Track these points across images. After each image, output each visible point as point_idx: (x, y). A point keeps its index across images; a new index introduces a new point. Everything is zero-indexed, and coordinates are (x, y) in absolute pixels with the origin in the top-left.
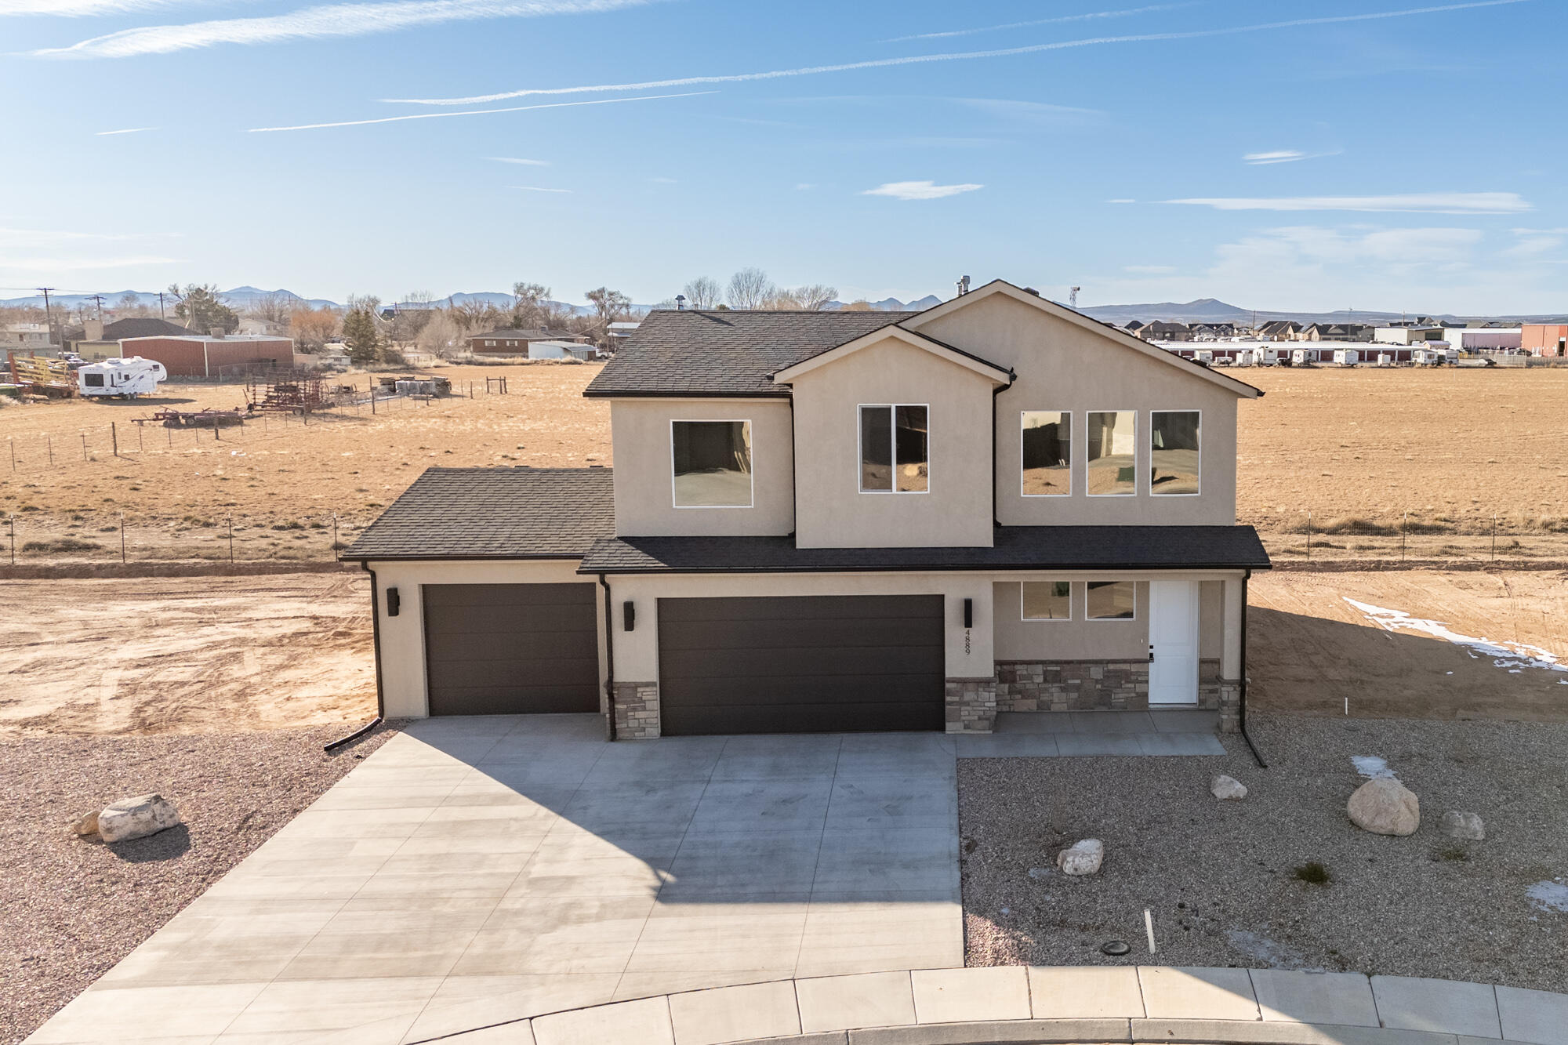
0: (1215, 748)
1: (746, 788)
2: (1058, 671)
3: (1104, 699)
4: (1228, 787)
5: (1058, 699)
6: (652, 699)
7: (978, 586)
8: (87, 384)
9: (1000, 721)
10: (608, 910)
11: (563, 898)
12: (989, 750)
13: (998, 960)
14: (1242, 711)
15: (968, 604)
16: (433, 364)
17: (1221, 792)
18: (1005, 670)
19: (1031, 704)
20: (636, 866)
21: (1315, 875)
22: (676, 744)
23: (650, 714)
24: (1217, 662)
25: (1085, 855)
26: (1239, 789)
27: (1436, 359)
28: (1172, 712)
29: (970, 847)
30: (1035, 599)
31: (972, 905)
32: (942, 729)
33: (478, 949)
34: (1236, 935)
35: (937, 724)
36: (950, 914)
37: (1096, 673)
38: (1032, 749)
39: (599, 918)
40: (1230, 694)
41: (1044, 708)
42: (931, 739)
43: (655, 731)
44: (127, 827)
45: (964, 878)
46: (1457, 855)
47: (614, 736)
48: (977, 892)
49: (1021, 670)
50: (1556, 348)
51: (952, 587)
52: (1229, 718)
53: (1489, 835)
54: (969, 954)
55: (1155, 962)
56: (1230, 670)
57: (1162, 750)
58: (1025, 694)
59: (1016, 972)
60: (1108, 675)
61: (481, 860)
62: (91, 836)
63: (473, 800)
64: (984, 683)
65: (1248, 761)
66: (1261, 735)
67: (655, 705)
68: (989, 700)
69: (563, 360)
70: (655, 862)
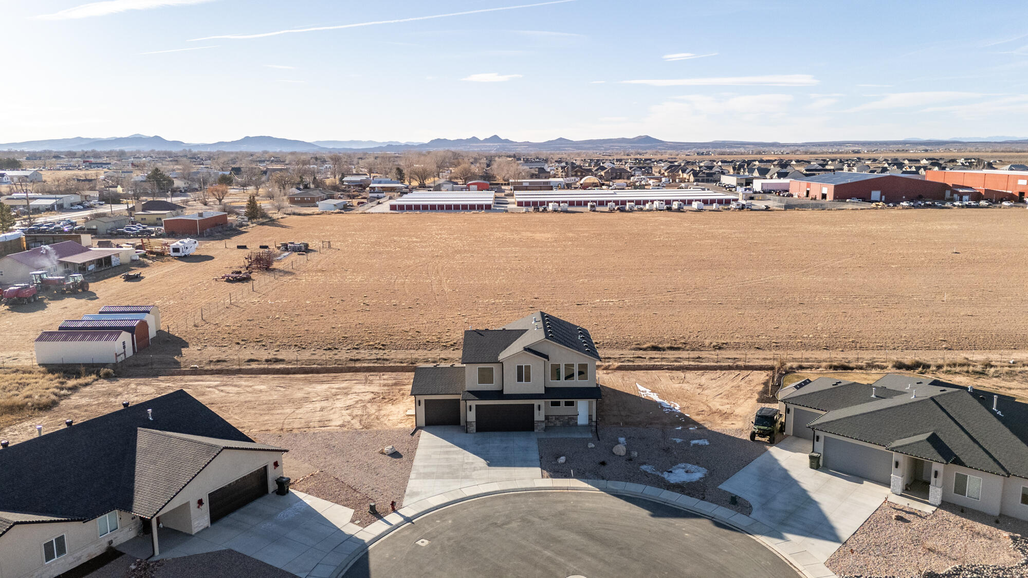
0: (590, 436)
1: (496, 445)
2: (558, 418)
3: (568, 423)
4: (591, 445)
5: (558, 423)
6: (474, 424)
7: (542, 402)
8: (173, 252)
9: (547, 429)
10: (481, 469)
11: (473, 466)
12: (544, 436)
13: (547, 478)
14: (596, 427)
15: (539, 406)
16: (280, 217)
17: (589, 447)
18: (547, 417)
19: (553, 424)
20: (482, 460)
21: (603, 463)
22: (480, 434)
23: (473, 428)
24: (592, 415)
25: (562, 459)
26: (593, 446)
27: (741, 206)
28: (583, 426)
29: (541, 458)
30: (553, 404)
31: (542, 468)
32: (534, 431)
33: (463, 475)
34: (587, 474)
35: (532, 429)
36: (539, 469)
37: (566, 418)
38: (552, 436)
39: (480, 470)
40: (594, 424)
41: (555, 425)
42: (532, 433)
43: (475, 431)
44: (390, 452)
45: (541, 463)
46: (631, 460)
47: (467, 432)
48: (543, 466)
49: (550, 417)
50: (805, 194)
51: (536, 402)
52: (594, 429)
53: (638, 456)
54: (543, 477)
55: (573, 478)
56: (594, 419)
57: (580, 436)
58: (551, 422)
59: (550, 480)
60: (569, 418)
61: (455, 459)
62: (382, 453)
63: (446, 446)
64: (543, 422)
65: (596, 439)
66: (600, 433)
67: (475, 426)
68: (544, 425)
69: (335, 211)
70: (485, 460)
